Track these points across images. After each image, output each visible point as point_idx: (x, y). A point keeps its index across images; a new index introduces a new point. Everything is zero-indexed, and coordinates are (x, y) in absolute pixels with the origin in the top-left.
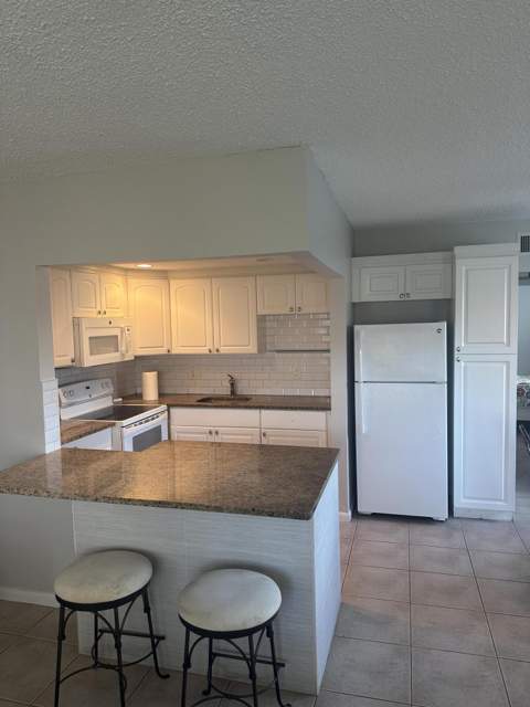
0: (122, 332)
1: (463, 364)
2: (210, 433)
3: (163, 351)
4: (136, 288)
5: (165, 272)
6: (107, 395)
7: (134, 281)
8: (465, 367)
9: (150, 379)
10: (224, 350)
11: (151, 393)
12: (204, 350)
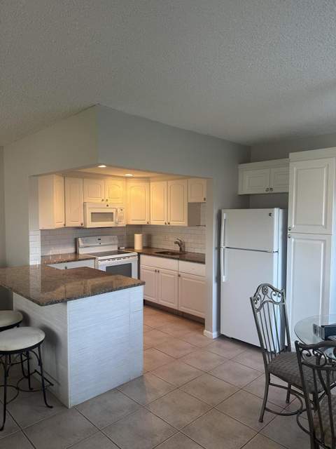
0: (117, 211)
1: (293, 240)
2: (156, 271)
3: (144, 223)
4: (132, 187)
5: (148, 178)
6: (114, 244)
7: (132, 184)
8: (294, 243)
9: (138, 238)
10: (172, 223)
11: (138, 246)
12: (162, 223)
